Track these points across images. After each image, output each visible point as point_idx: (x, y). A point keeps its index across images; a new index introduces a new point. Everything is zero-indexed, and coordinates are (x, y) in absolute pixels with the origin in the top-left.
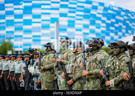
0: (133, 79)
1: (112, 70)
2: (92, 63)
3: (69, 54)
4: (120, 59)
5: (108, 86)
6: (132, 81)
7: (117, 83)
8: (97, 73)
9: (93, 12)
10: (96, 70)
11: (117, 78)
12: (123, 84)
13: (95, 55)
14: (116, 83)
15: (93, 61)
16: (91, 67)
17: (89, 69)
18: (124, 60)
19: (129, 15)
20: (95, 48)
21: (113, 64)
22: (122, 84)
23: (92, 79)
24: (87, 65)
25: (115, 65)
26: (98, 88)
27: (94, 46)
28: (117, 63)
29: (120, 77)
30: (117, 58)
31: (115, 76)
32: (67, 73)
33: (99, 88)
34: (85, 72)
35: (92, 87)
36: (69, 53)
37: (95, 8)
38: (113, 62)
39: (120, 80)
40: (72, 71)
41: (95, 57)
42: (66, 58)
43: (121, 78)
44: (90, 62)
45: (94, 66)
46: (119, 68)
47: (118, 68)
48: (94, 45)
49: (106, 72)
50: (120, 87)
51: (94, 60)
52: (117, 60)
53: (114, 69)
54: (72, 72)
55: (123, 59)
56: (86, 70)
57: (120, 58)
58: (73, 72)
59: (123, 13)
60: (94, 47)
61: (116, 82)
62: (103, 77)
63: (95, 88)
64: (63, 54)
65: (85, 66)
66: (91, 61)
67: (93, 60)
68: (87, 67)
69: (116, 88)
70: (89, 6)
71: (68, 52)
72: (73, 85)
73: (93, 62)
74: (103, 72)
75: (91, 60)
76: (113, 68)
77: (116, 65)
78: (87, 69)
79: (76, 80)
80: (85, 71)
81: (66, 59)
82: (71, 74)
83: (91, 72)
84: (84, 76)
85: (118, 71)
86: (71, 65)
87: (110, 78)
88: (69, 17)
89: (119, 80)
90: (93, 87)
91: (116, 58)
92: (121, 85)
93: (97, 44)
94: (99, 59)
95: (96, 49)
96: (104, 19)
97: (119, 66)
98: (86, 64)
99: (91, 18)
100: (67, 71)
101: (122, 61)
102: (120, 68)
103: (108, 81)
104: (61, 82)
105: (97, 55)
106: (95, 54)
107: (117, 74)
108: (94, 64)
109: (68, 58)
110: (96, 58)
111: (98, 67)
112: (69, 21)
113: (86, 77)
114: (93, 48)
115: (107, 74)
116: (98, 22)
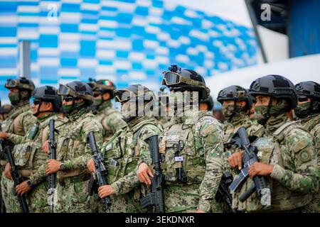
0: (160, 180)
1: (116, 159)
2: (71, 141)
3: (26, 119)
4: (136, 132)
5: (104, 198)
6: (159, 186)
7: (127, 191)
8: (83, 165)
9: (138, 21)
10: (79, 157)
11: (126, 179)
12: (143, 192)
13: (78, 121)
14: (125, 191)
15: (73, 137)
16: (68, 150)
17: (63, 156)
18: (146, 132)
19: (222, 27)
20: (79, 103)
21: (119, 143)
22: (141, 194)
23: (71, 182)
24: (59, 145)
25: (122, 144)
26: (86, 202)
27: (77, 99)
28: (130, 141)
29: (134, 175)
30: (131, 127)
31: (122, 174)
32: (16, 166)
33: (89, 202)
34: (54, 165)
35: (72, 201)
36: (26, 115)
37: (143, 12)
38: (120, 138)
39: (135, 184)
40: (29, 160)
41: (79, 126)
42: (20, 130)
43: (136, 179)
44: (67, 139)
45: (77, 149)
46: (134, 154)
47: (130, 152)
48: (75, 96)
49: (99, 162)
50: (136, 201)
51: (76, 134)
52: (129, 133)
53: (122, 156)
54: (27, 163)
55: (143, 130)
56: (55, 158)
57: (137, 128)
58: (30, 162)
59: (206, 24)
60: (76, 102)
61: (124, 189)
62: (94, 176)
63: (78, 202)
64: (14, 118)
65: (54, 148)
66: (68, 137)
67: (73, 134)
68: (58, 150)
69: (127, 203)
70: (128, 8)
71: (24, 114)
72: (32, 197)
73: (74, 140)
74: (95, 164)
75: (70, 133)
76: (118, 154)
77: (126, 146)
78: (59, 156)
79: (36, 183)
80: (53, 160)
81: (20, 132)
82: (24, 167)
83: (67, 163)
84: (50, 174)
85: (131, 160)
86: (25, 146)
87: (111, 177)
88: (84, 32)
89: (132, 182)
90: (75, 200)
91: (128, 129)
92: (136, 196)
93: (84, 94)
94: (86, 130)
95: (81, 107)
96: (164, 36)
97: (133, 149)
98: (56, 144)
99: (134, 36)
100: (17, 159)
101: (140, 137)
102: (137, 153)
103: (106, 186)
104: (8, 188)
105: (83, 121)
106: (80, 119)
107: (129, 168)
108: (77, 142)
109: (25, 128)
110: (82, 128)
111: (86, 151)
112: (83, 43)
113: (58, 177)
114: (74, 103)
115: (103, 168)
116: (149, 44)
